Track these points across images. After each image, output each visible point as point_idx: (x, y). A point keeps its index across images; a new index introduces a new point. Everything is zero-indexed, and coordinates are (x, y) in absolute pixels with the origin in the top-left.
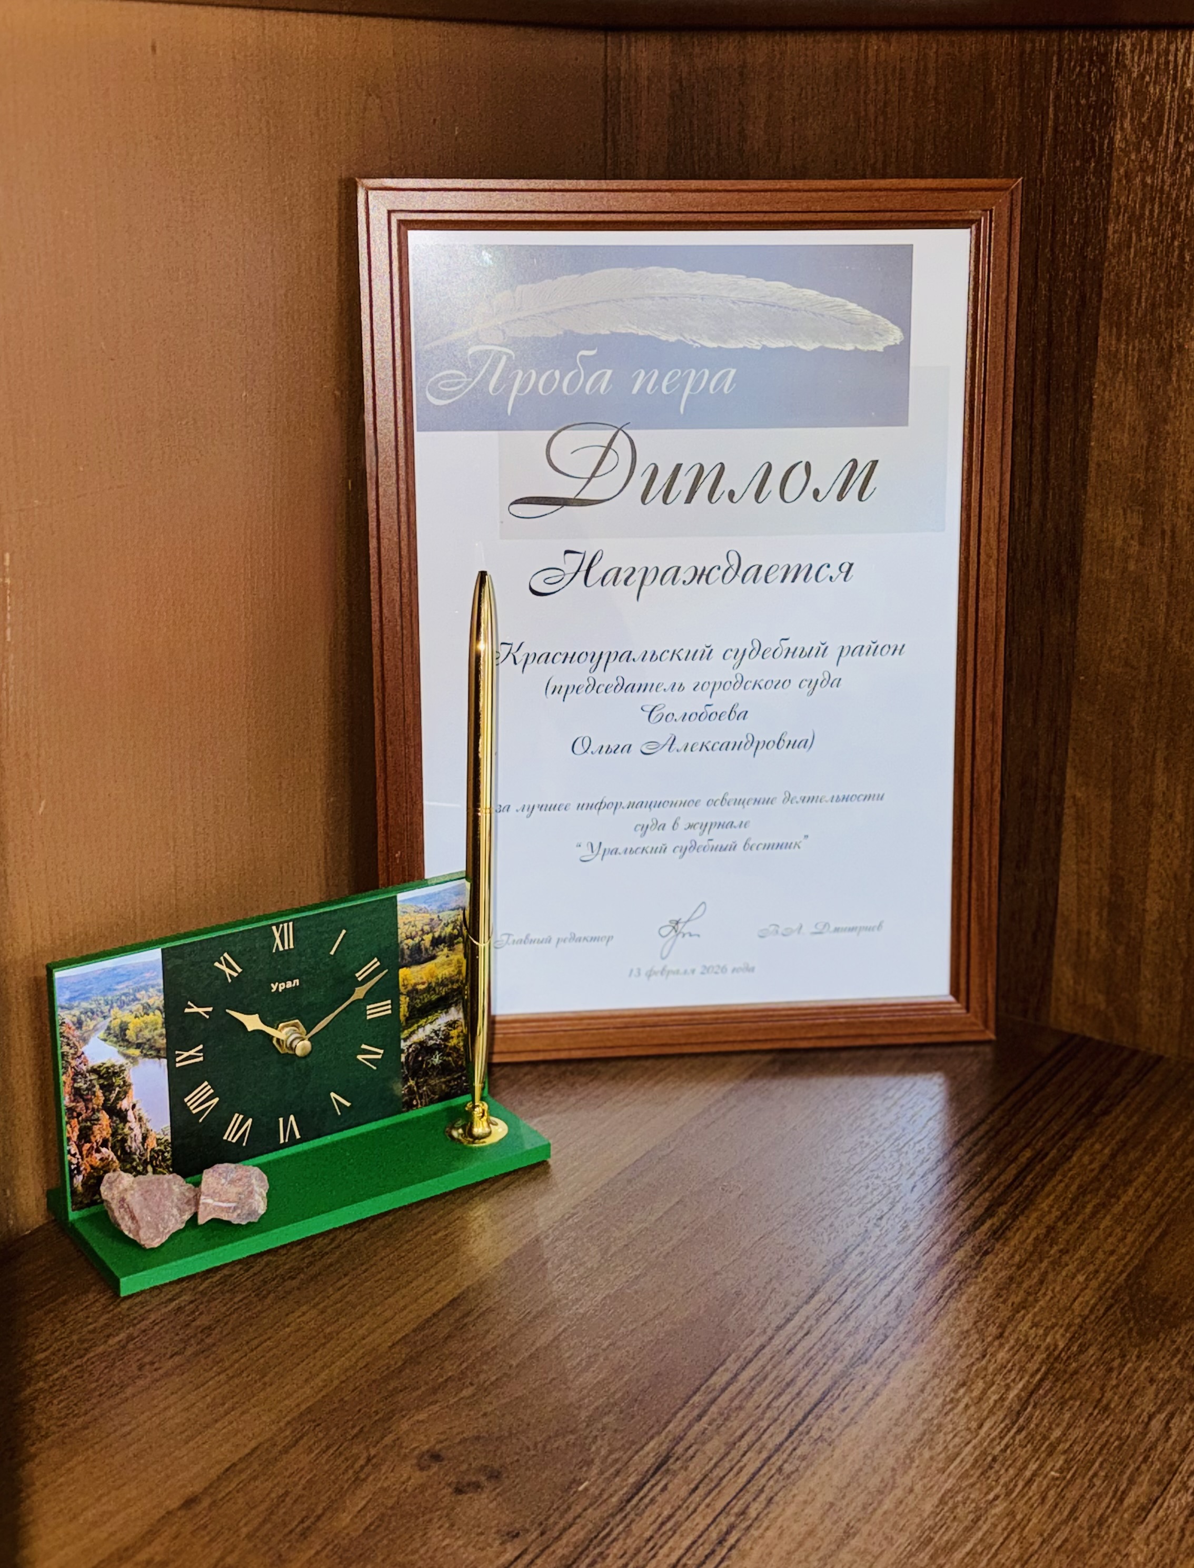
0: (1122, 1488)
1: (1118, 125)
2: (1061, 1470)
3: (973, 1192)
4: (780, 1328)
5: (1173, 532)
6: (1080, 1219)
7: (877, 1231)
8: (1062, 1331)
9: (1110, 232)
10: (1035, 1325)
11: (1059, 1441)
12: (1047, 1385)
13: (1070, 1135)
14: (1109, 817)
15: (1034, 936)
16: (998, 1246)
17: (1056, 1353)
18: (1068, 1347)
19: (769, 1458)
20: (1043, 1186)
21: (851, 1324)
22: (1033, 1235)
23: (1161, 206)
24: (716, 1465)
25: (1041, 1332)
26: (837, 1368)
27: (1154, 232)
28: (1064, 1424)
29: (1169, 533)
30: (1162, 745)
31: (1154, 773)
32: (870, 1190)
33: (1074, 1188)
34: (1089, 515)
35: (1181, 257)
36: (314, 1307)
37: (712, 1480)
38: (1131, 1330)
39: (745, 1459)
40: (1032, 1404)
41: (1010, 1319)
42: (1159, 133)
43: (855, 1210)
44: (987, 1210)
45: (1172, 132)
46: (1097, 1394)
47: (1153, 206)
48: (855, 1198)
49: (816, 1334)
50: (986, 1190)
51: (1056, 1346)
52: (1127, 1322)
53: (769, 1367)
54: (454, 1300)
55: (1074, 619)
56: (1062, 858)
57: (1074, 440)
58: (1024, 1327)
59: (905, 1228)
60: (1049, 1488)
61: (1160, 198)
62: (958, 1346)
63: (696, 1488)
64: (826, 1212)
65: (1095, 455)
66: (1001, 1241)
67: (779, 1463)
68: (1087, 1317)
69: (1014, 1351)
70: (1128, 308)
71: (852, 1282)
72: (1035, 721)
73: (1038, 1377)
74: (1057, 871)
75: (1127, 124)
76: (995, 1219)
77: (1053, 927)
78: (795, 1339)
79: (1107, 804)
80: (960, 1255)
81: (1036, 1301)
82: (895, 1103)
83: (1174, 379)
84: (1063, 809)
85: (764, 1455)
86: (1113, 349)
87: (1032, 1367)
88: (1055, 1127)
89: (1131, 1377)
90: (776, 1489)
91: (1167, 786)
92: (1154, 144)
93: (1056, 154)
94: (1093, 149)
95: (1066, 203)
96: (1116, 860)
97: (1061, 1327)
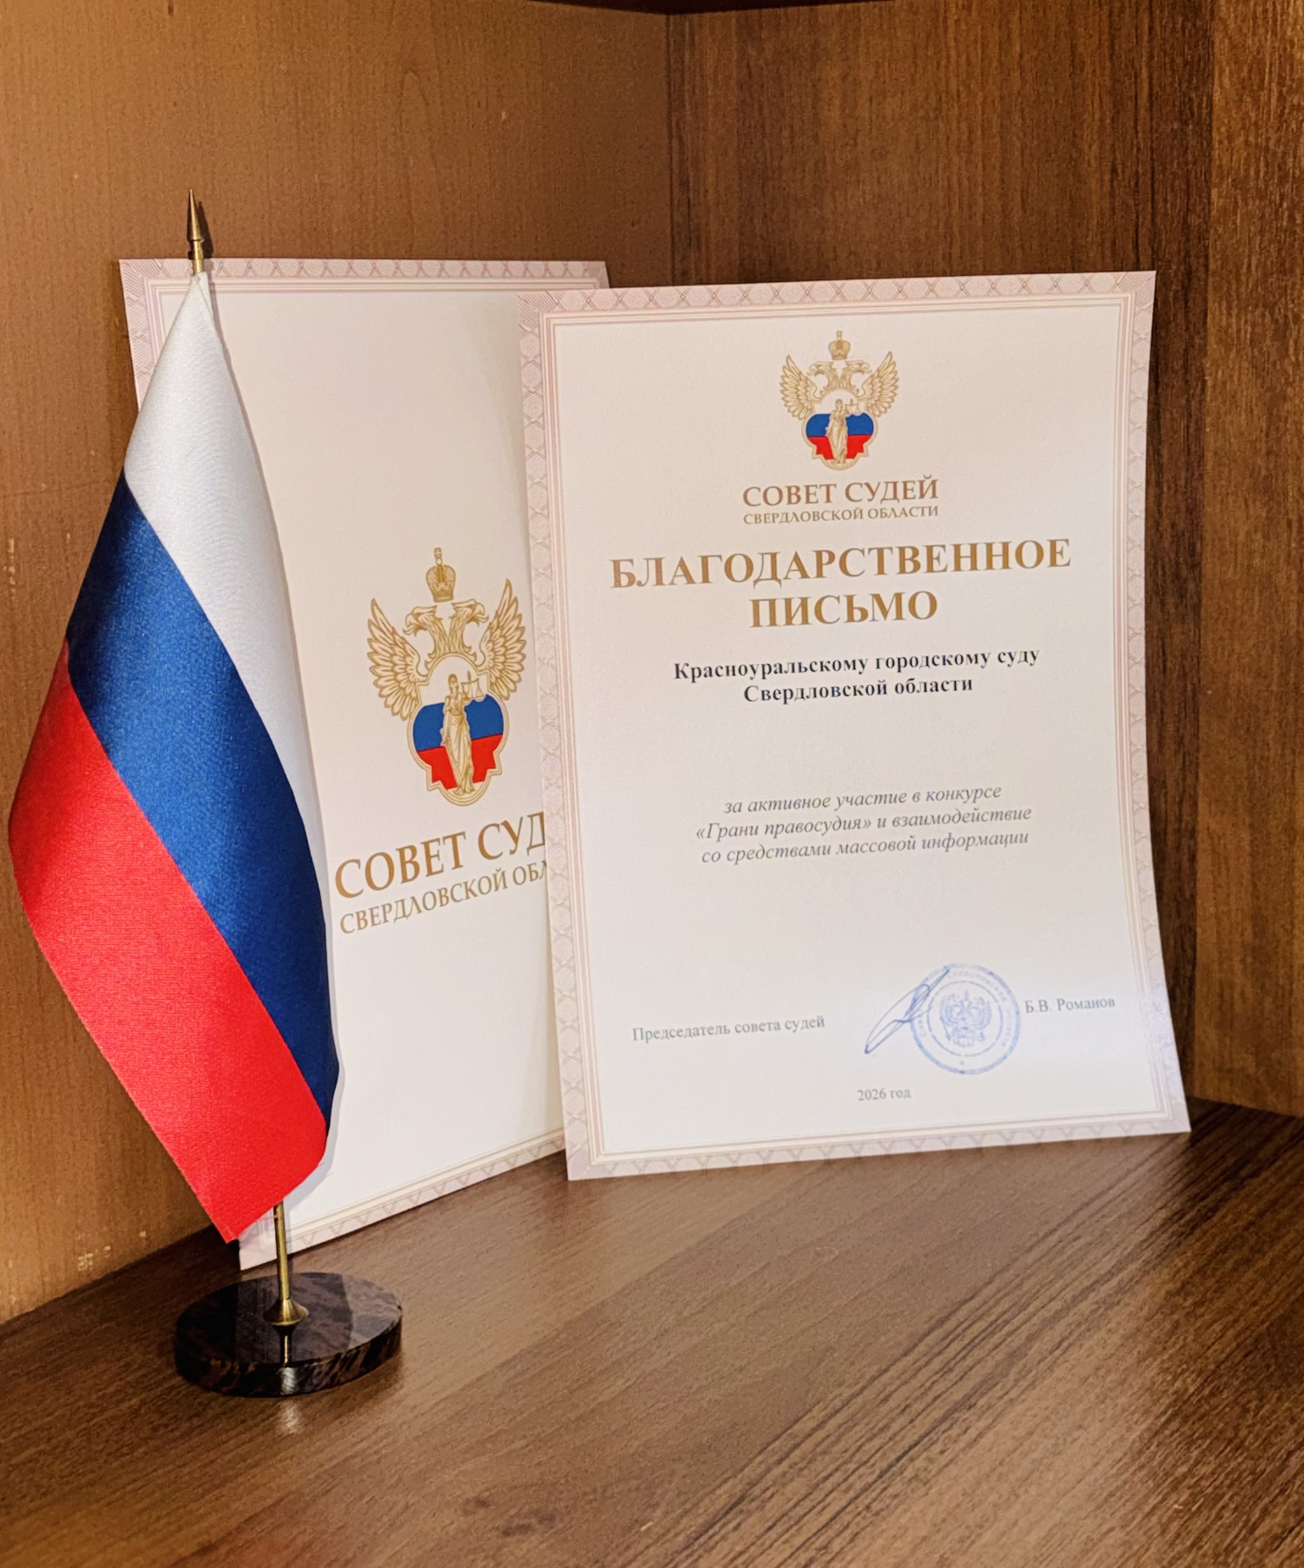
0: (1253, 1520)
1: (1216, 81)
2: (1185, 1504)
4: (873, 1380)
6: (1219, 1273)
8: (1193, 1376)
9: (1214, 198)
10: (1163, 1371)
11: (1184, 1476)
14: (1247, 849)
16: (1126, 1299)
17: (1185, 1398)
18: (1199, 1390)
19: (856, 1497)
21: (955, 1374)
23: (1267, 165)
24: (795, 1506)
26: (939, 1413)
27: (1262, 195)
28: (1192, 1462)
29: (1296, 522)
33: (1213, 1245)
34: (1209, 510)
35: (1292, 218)
37: (790, 1519)
38: (1271, 1374)
39: (828, 1500)
40: (1156, 1443)
41: (1135, 1367)
42: (1261, 86)
44: (1115, 1266)
45: (1274, 86)
46: (1229, 1433)
47: (1258, 165)
49: (914, 1384)
50: (1113, 1250)
51: (1186, 1391)
52: (1267, 1366)
53: (860, 1415)
57: (1188, 427)
60: (1171, 1520)
61: (1266, 157)
63: (774, 1525)
65: (1211, 441)
66: (1129, 1296)
67: (867, 1502)
68: (1222, 1363)
69: (1137, 1395)
70: (1238, 280)
71: (959, 1334)
75: (1226, 82)
76: (1123, 1275)
78: (891, 1388)
83: (1291, 351)
85: (852, 1494)
86: (1224, 323)
89: (1268, 1418)
90: (862, 1525)
92: (1256, 100)
93: (1152, 119)
94: (1191, 109)
95: (1165, 169)
96: (1258, 898)
97: (1193, 1372)
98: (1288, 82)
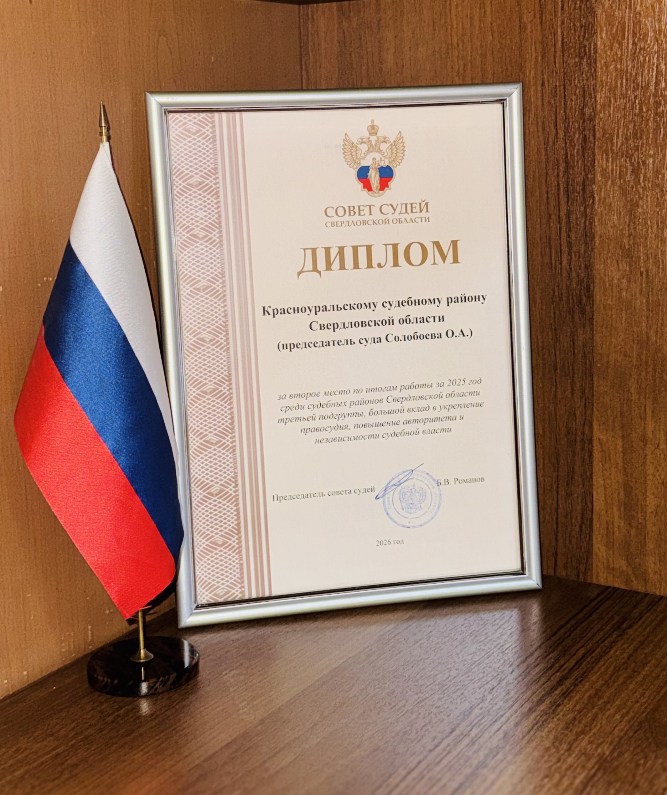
1: (599, 36)
3: (550, 672)
4: (431, 751)
5: (647, 271)
6: (616, 684)
7: (490, 696)
8: (607, 745)
9: (598, 99)
10: (591, 743)
12: (600, 774)
13: (608, 640)
14: (621, 449)
15: (581, 527)
16: (566, 701)
17: (604, 758)
18: (612, 753)
20: (593, 668)
21: (476, 747)
22: (588, 694)
23: (627, 80)
25: (594, 746)
26: (468, 771)
27: (625, 96)
29: (644, 273)
30: (649, 403)
31: (645, 419)
32: (485, 674)
33: (612, 669)
34: (597, 267)
35: (641, 109)
36: (141, 750)
38: (650, 743)
40: (590, 785)
41: (576, 740)
42: (623, 37)
43: (477, 685)
44: (558, 682)
45: (630, 37)
46: (630, 778)
47: (622, 81)
48: (477, 679)
49: (454, 753)
50: (557, 672)
51: (604, 754)
52: (648, 739)
53: (425, 772)
54: (229, 743)
55: (592, 330)
56: (594, 478)
57: (585, 222)
58: (584, 744)
59: (508, 693)
61: (626, 76)
62: (543, 756)
64: (458, 687)
65: (598, 229)
66: (568, 698)
68: (623, 737)
69: (578, 757)
70: (612, 142)
71: (476, 724)
72: (573, 394)
73: (593, 771)
74: (591, 486)
75: (604, 36)
76: (563, 687)
77: (591, 520)
78: (441, 756)
79: (620, 442)
80: (543, 707)
81: (590, 730)
82: (500, 627)
83: (641, 180)
84: (593, 447)
86: (605, 167)
87: (589, 765)
88: (599, 636)
89: (651, 769)
91: (655, 427)
92: (620, 44)
93: (563, 56)
94: (585, 51)
95: (571, 84)
96: (627, 476)
97: (607, 743)
98: (638, 35)
